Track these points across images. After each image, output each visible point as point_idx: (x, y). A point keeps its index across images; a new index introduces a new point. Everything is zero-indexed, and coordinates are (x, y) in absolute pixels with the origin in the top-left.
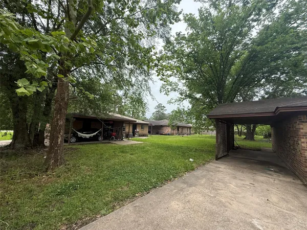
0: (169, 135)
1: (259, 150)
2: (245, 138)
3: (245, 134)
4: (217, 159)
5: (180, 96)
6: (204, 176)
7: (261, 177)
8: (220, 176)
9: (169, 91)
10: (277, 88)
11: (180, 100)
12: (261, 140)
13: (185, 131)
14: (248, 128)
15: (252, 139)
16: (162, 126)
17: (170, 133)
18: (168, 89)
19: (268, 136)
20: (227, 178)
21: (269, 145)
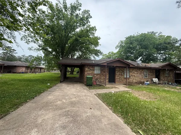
0: (23, 73)
1: (75, 78)
2: (70, 74)
3: (70, 72)
4: (61, 82)
5: (38, 47)
6: (57, 88)
7: (75, 85)
8: (63, 87)
9: (29, 42)
10: (83, 54)
11: (38, 50)
12: (76, 74)
13: (37, 70)
14: (72, 69)
15: (73, 74)
16: (15, 66)
17: (24, 72)
18: (29, 40)
19: (78, 72)
20: (66, 87)
21: (78, 76)
